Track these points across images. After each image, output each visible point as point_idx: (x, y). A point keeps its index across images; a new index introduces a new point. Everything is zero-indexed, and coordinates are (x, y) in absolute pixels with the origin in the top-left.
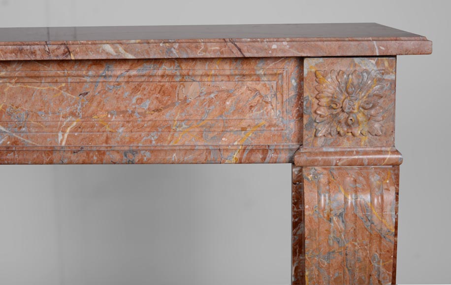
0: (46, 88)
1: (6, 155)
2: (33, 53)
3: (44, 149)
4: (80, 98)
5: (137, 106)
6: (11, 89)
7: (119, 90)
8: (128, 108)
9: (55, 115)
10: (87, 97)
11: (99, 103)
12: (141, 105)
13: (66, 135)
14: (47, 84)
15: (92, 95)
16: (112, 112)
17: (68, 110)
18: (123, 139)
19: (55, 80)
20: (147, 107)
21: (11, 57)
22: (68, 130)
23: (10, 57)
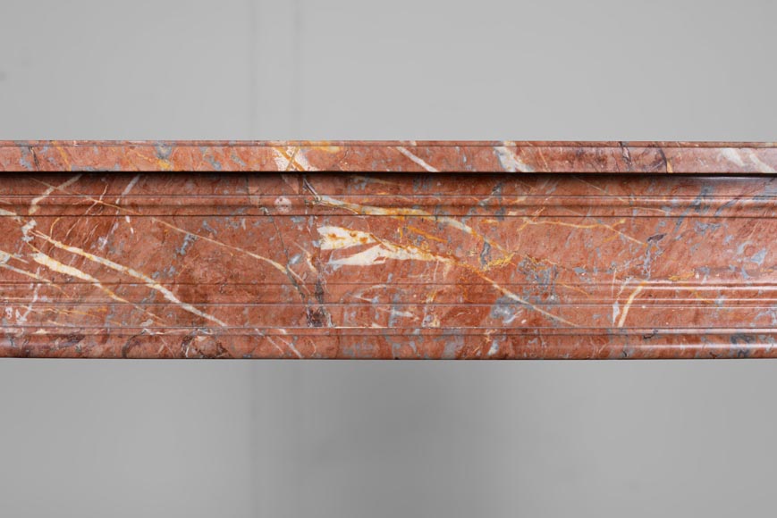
0: (591, 226)
1: (526, 343)
2: (602, 160)
3: (588, 332)
4: (650, 245)
5: (745, 259)
6: (529, 227)
7: (717, 231)
8: (730, 262)
9: (605, 274)
10: (662, 243)
11: (682, 253)
12: (753, 257)
13: (626, 309)
14: (594, 219)
15: (670, 241)
16: (703, 269)
17: (627, 265)
18: (723, 316)
19: (611, 211)
20: (762, 262)
21: (563, 167)
22: (631, 299)
23: (560, 166)
